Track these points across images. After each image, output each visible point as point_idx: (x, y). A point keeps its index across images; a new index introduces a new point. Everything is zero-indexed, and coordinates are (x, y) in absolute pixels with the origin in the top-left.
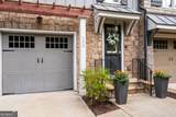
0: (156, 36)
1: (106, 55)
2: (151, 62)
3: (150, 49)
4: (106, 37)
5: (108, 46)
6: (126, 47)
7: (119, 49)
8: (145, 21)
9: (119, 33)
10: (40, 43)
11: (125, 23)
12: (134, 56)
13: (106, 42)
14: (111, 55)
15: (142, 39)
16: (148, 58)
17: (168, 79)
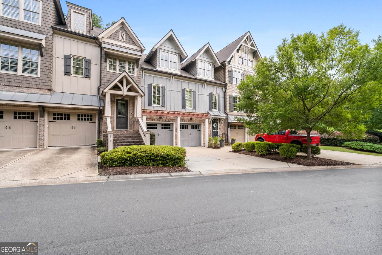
0: (232, 124)
1: (213, 132)
2: (229, 135)
3: (229, 129)
4: (213, 124)
5: (214, 128)
6: (220, 128)
7: (217, 129)
8: (227, 118)
9: (217, 123)
10: (190, 127)
11: (220, 119)
12: (223, 132)
13: (213, 127)
14: (214, 132)
15: (226, 125)
16: (229, 133)
17: (235, 140)
